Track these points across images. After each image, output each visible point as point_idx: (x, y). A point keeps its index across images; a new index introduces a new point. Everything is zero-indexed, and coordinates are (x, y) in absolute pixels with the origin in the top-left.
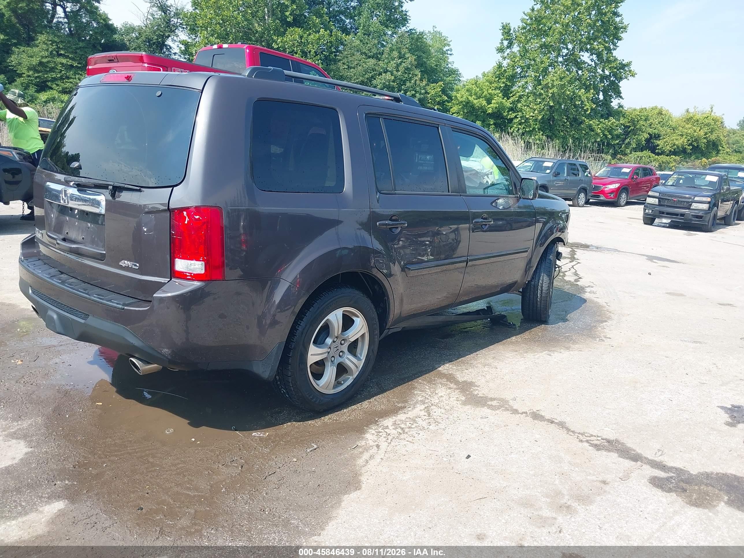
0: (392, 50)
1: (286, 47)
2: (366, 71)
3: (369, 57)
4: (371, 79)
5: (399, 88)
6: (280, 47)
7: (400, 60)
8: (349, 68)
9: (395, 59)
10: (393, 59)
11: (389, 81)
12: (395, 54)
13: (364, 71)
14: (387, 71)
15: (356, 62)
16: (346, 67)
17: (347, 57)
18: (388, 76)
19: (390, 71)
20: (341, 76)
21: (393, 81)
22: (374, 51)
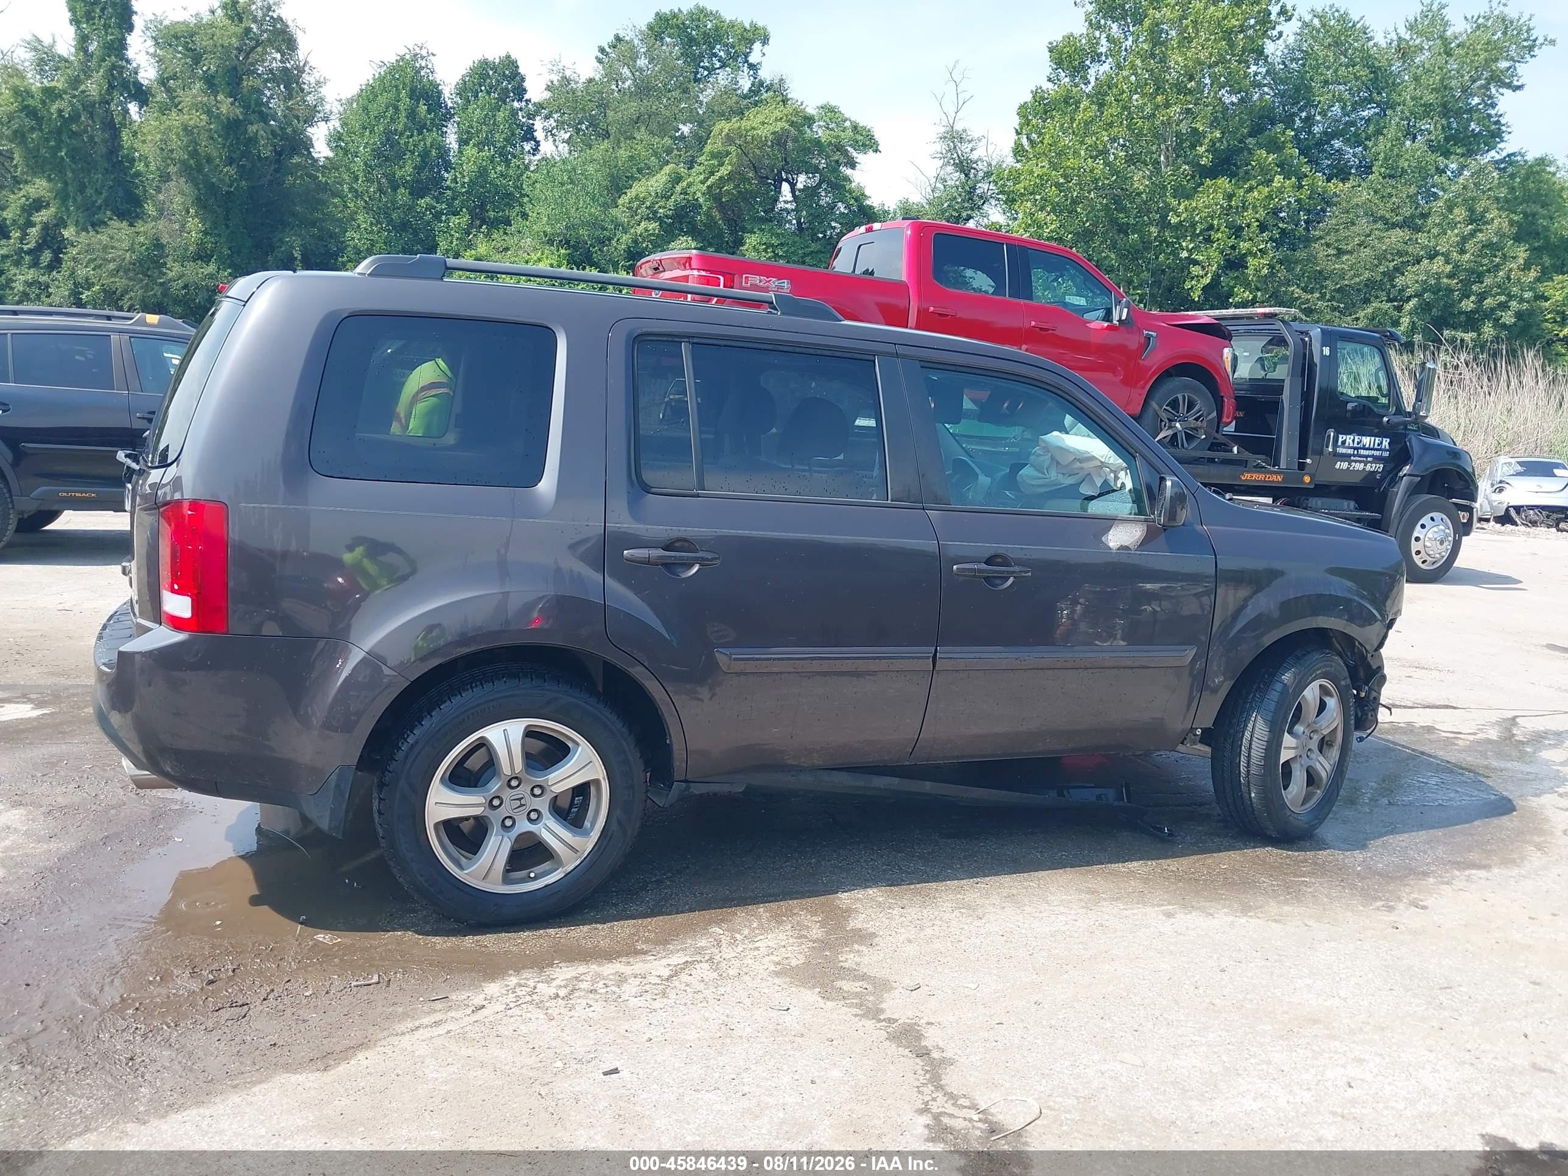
0: (1450, 206)
1: (1197, 219)
2: (1381, 258)
3: (1394, 226)
4: (1390, 276)
5: (1466, 290)
6: (1184, 221)
7: (1470, 227)
8: (1340, 252)
9: (1459, 226)
10: (1453, 225)
11: (1438, 276)
12: (1460, 213)
13: (1377, 258)
14: (1437, 254)
15: (1357, 241)
16: (1332, 252)
17: (1337, 231)
18: (1438, 265)
19: (1443, 254)
20: (1320, 272)
21: (1450, 276)
22: (1407, 211)
